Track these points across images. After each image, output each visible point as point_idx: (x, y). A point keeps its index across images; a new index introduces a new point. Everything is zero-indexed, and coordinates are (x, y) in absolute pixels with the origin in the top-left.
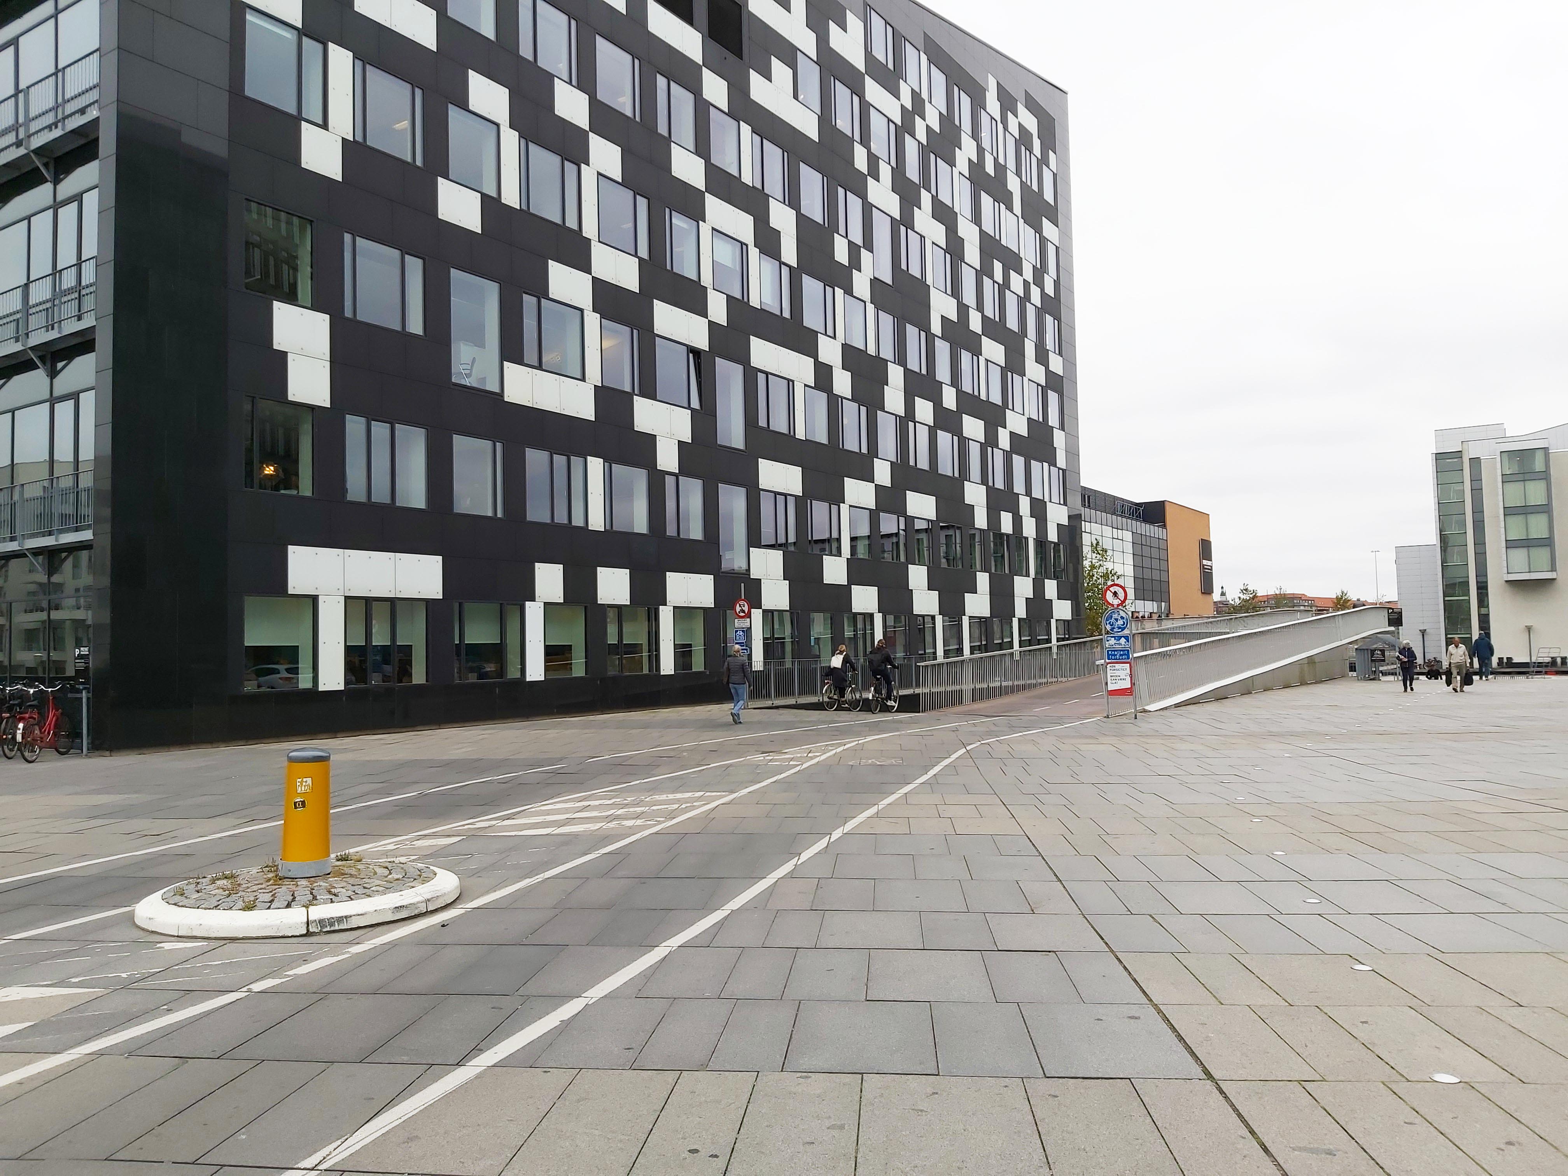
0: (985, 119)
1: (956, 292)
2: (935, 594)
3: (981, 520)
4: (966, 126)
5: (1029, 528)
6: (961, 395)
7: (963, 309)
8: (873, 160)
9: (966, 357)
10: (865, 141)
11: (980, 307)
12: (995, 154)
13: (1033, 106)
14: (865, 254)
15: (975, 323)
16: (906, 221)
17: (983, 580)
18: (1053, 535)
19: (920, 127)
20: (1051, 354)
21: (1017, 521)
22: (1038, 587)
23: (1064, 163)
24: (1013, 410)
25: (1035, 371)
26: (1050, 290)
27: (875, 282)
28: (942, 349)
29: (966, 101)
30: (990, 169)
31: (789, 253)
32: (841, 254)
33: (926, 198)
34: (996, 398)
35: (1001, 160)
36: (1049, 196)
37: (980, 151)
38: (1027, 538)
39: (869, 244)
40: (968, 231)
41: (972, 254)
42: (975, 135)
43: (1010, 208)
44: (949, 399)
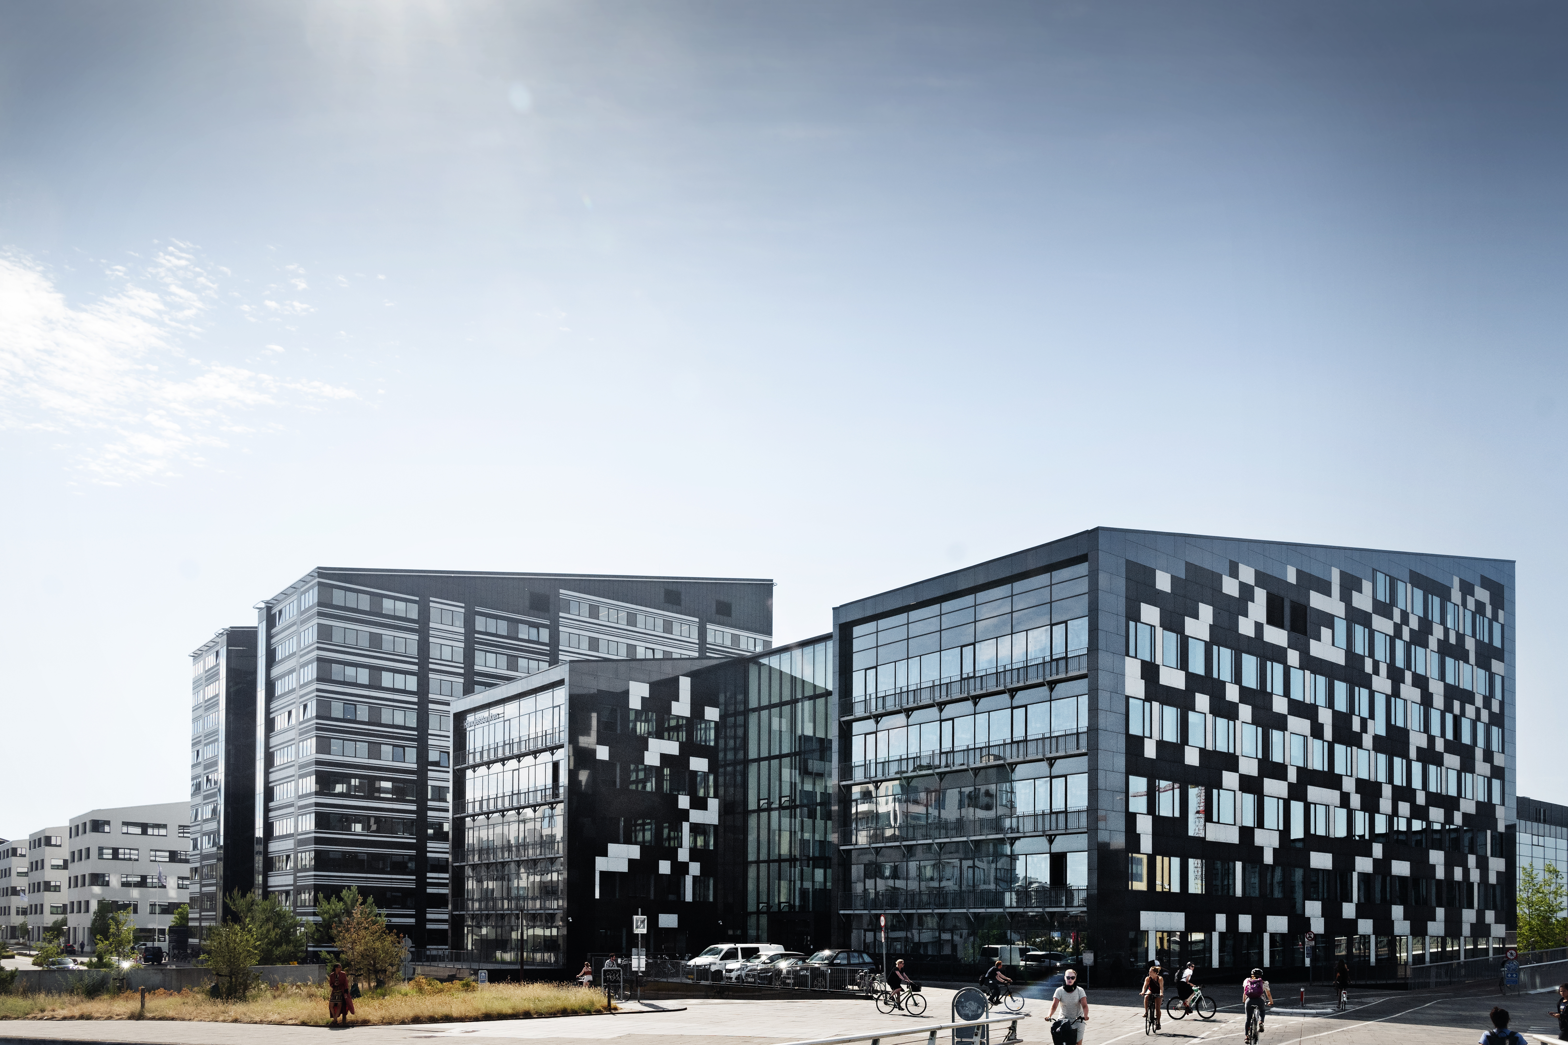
0: (1450, 606)
1: (1427, 729)
2: (1408, 923)
3: (1440, 874)
4: (1437, 618)
5: (1475, 876)
6: (1429, 795)
7: (1431, 739)
8: (1376, 665)
9: (1432, 769)
10: (1371, 655)
11: (1443, 734)
12: (1456, 629)
13: (1486, 583)
14: (1370, 722)
15: (1440, 746)
16: (1396, 693)
17: (1440, 912)
18: (1493, 879)
19: (1406, 631)
20: (1495, 755)
21: (1466, 872)
22: (1480, 915)
23: (1512, 615)
24: (1465, 798)
25: (1482, 767)
26: (1496, 708)
27: (1376, 738)
28: (1417, 767)
29: (1437, 601)
30: (1453, 640)
31: (1328, 734)
32: (1356, 726)
33: (1408, 676)
34: (1453, 792)
35: (1461, 631)
36: (1497, 643)
37: (1446, 631)
38: (1473, 884)
39: (1372, 716)
40: (1436, 688)
41: (1439, 701)
42: (1443, 622)
43: (1467, 661)
44: (1421, 799)
